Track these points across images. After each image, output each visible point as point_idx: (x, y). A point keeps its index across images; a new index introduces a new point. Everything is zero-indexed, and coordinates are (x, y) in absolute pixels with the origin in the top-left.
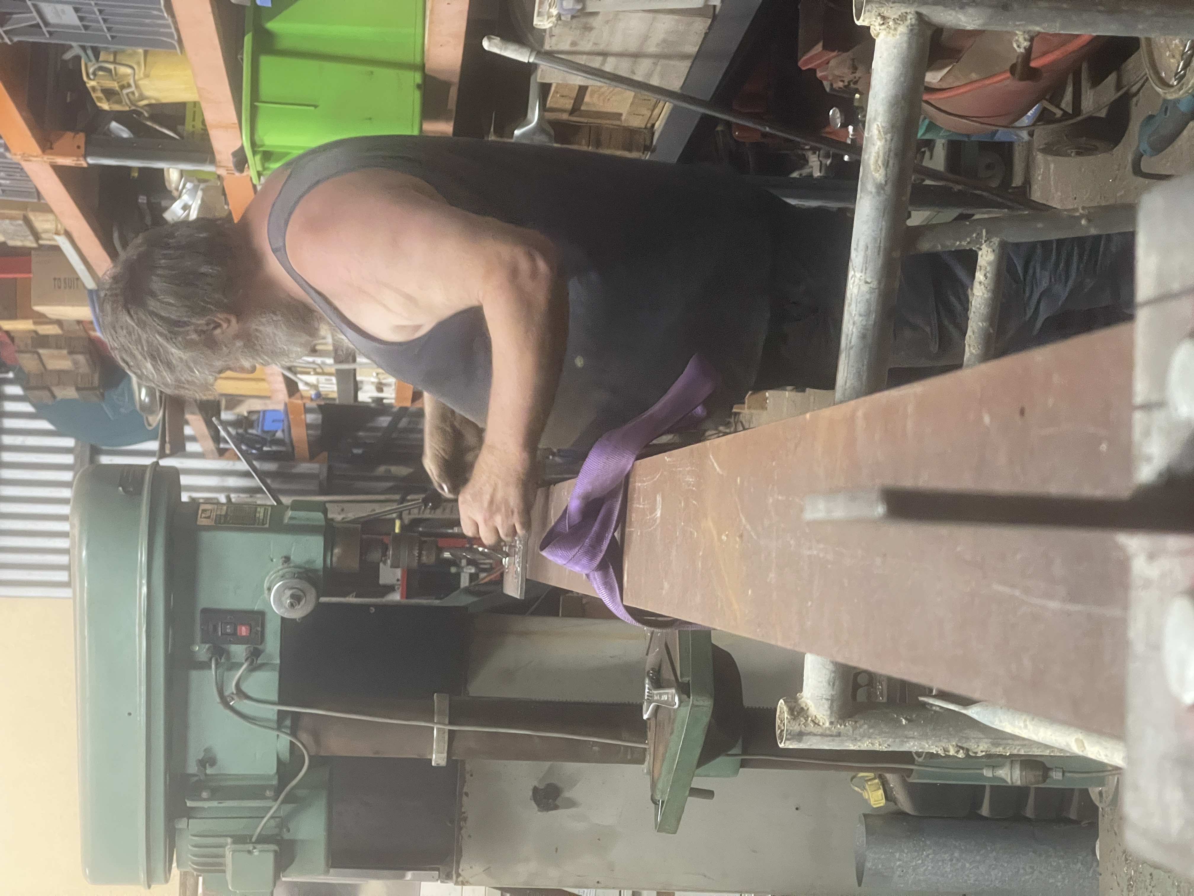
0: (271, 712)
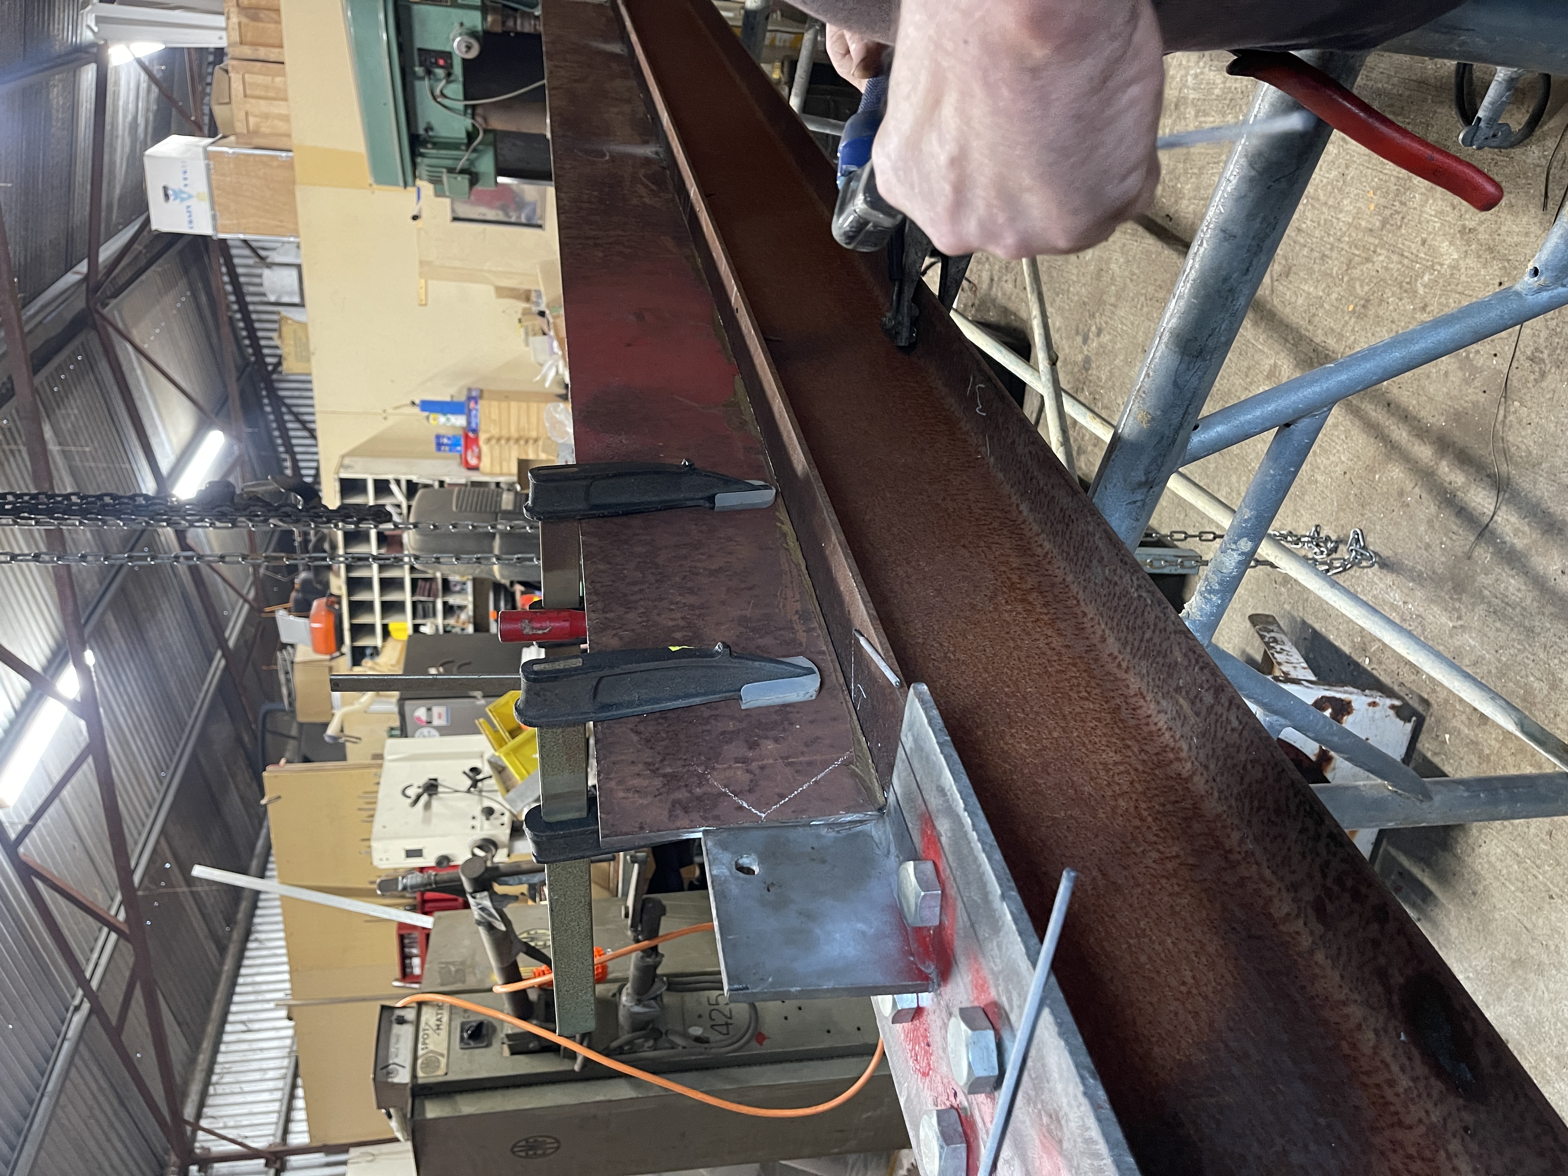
0: (460, 105)
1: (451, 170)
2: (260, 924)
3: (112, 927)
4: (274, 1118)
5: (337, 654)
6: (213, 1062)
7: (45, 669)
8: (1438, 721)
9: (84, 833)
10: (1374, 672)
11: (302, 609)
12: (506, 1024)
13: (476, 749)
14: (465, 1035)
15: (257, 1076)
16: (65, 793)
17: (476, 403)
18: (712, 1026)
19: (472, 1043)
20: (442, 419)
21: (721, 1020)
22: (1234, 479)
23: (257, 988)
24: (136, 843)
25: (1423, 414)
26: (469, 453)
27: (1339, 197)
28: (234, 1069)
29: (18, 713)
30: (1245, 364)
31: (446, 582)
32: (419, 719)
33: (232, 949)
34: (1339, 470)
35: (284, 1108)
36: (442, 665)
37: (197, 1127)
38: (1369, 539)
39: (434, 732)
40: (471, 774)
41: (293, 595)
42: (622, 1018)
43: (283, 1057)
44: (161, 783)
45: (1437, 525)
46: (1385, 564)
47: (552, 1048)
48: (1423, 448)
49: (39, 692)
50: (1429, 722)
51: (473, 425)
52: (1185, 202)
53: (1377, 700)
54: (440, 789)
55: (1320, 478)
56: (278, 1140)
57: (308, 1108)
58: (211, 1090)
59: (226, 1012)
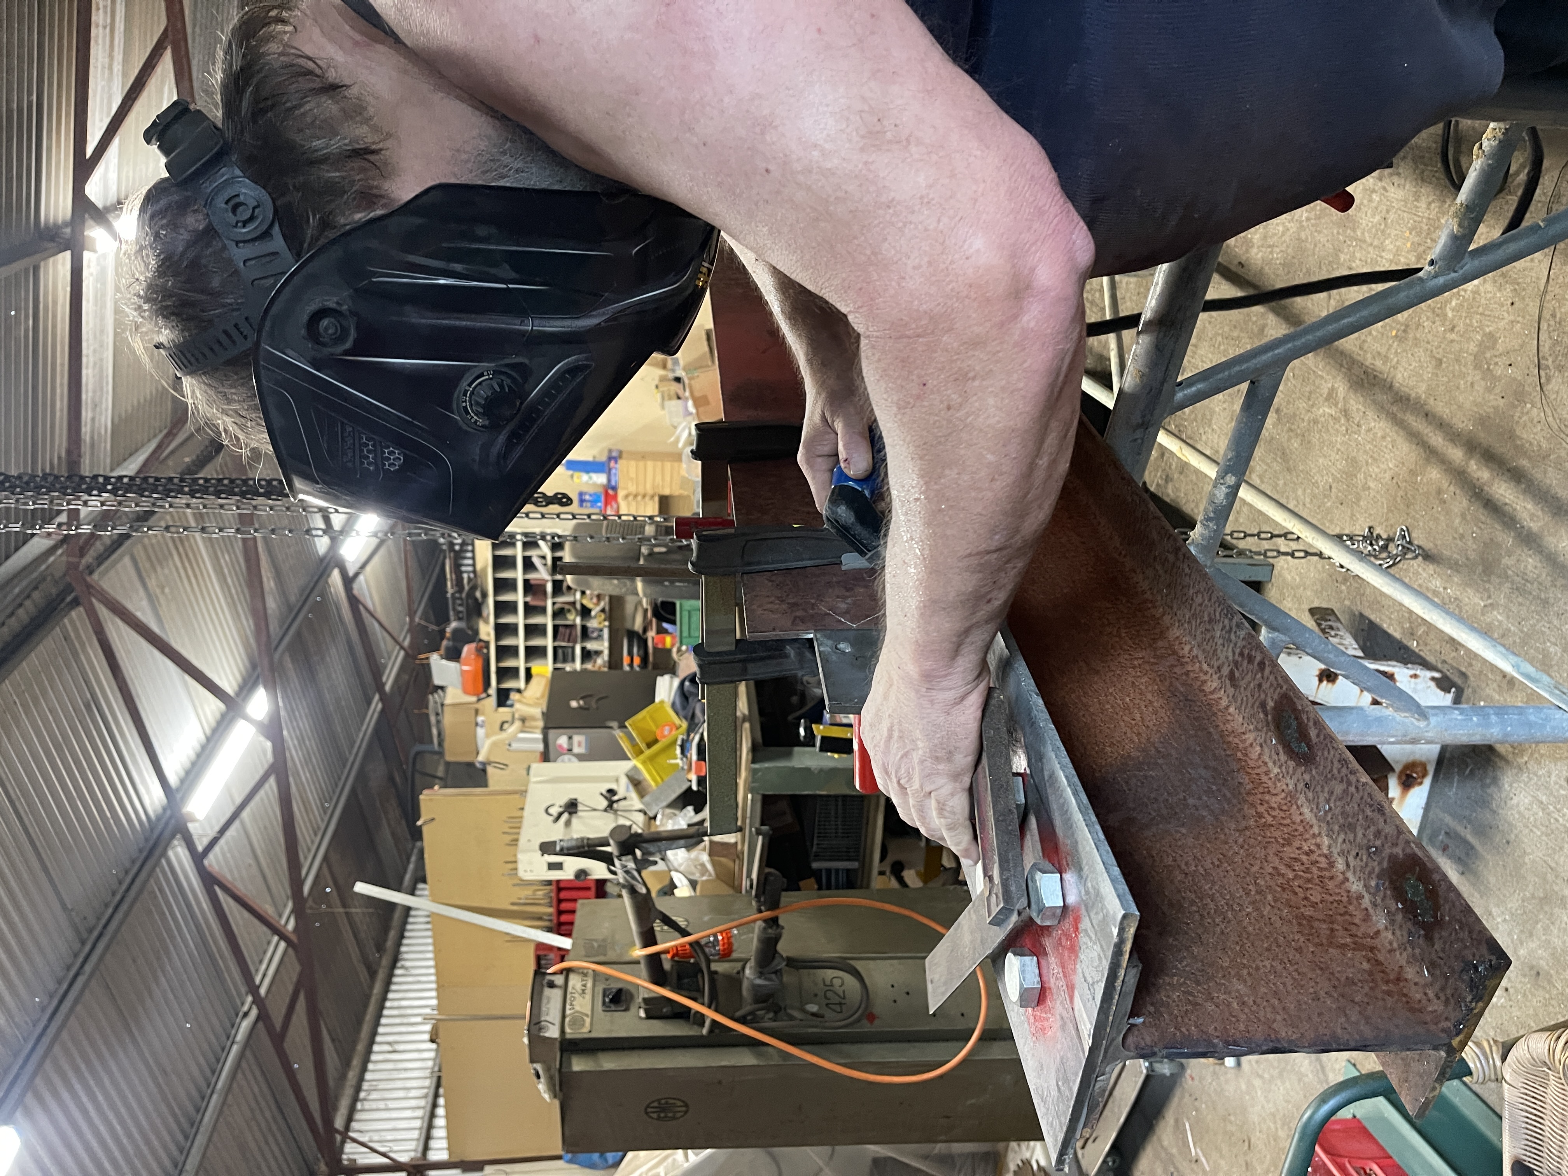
2: (407, 952)
3: (283, 936)
4: (415, 1134)
5: (484, 695)
6: (361, 1079)
7: (238, 694)
8: (1474, 692)
9: (259, 852)
10: (1421, 653)
11: (454, 655)
12: (641, 989)
13: (612, 774)
14: (607, 1000)
15: (401, 1094)
16: (245, 814)
17: (616, 462)
18: (827, 1005)
19: (613, 1007)
20: (585, 477)
21: (837, 1000)
22: (1300, 492)
23: (403, 1012)
24: (306, 858)
25: (1454, 421)
26: (609, 508)
27: (1382, 238)
28: (380, 1087)
29: (208, 739)
30: (1308, 389)
31: (584, 629)
32: (560, 746)
33: (381, 975)
34: (1388, 476)
35: (425, 1125)
36: (582, 698)
37: (345, 1137)
38: (1414, 535)
39: (574, 759)
40: (608, 795)
41: (445, 643)
42: (745, 992)
43: (426, 1078)
44: (325, 813)
45: (1469, 517)
46: (1428, 556)
47: (682, 1014)
48: (1455, 451)
49: (231, 714)
50: (1468, 692)
51: (613, 483)
52: (1255, 250)
53: (1418, 672)
54: (580, 807)
55: (1372, 484)
56: (419, 1155)
57: (448, 1127)
58: (359, 1106)
59: (374, 1033)
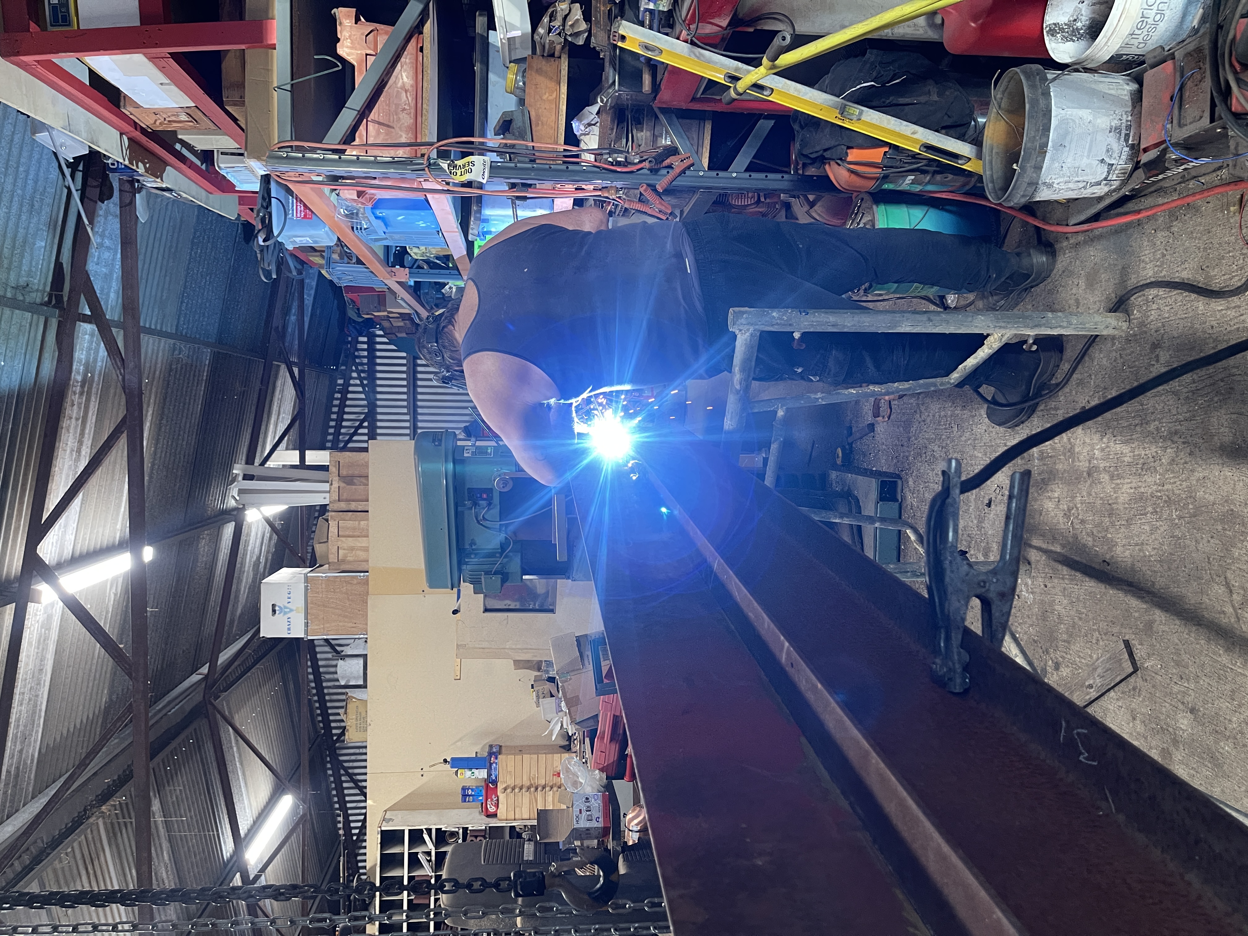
0: (496, 525)
1: (487, 573)
17: (496, 758)
20: (468, 773)
26: (489, 802)
51: (493, 777)
